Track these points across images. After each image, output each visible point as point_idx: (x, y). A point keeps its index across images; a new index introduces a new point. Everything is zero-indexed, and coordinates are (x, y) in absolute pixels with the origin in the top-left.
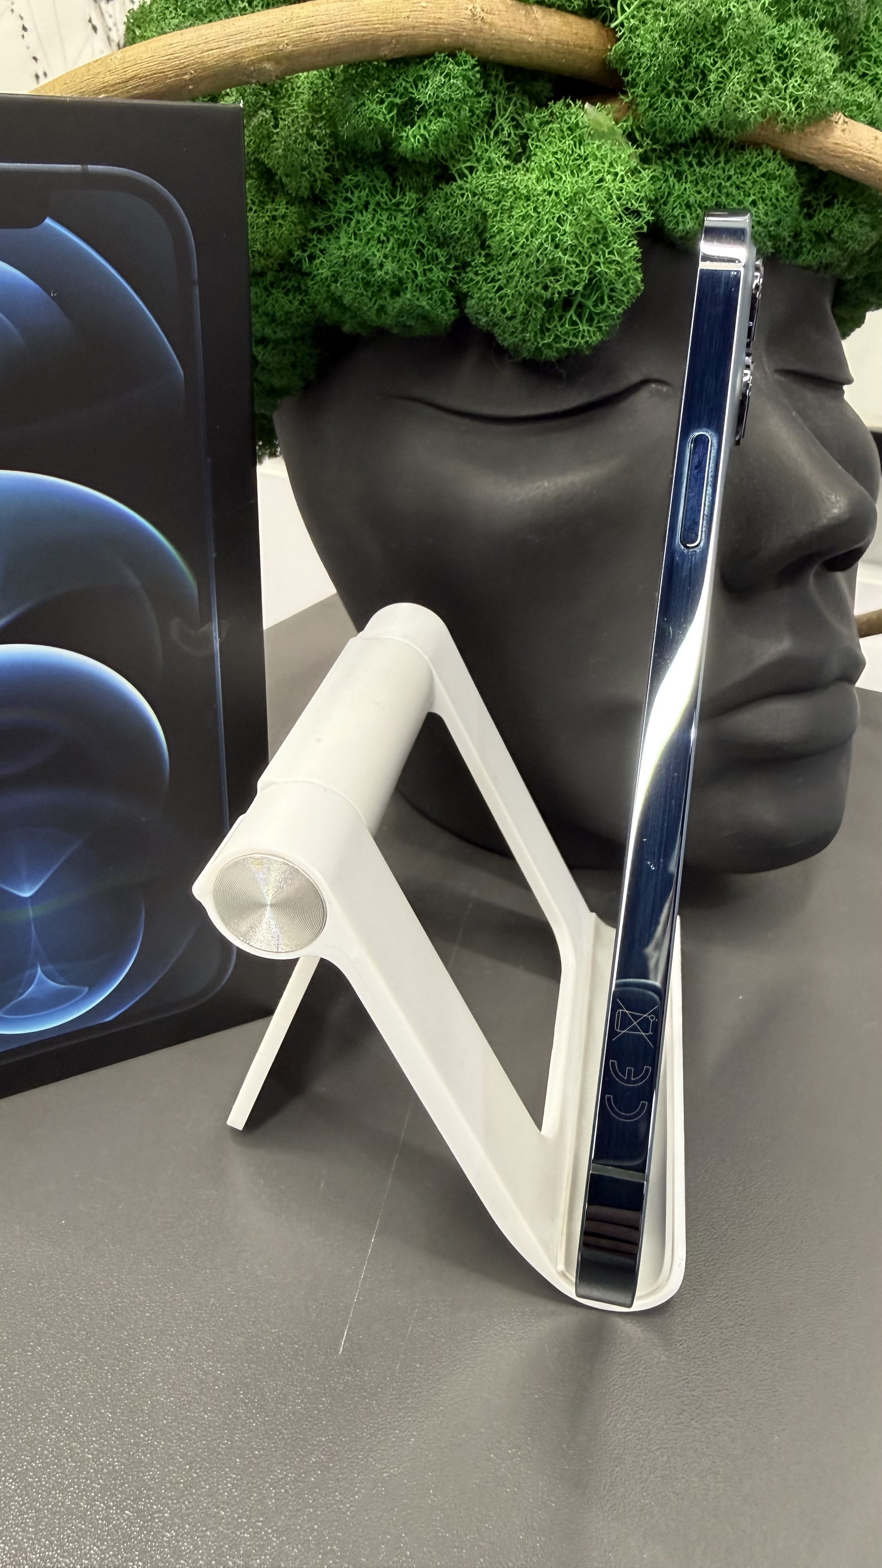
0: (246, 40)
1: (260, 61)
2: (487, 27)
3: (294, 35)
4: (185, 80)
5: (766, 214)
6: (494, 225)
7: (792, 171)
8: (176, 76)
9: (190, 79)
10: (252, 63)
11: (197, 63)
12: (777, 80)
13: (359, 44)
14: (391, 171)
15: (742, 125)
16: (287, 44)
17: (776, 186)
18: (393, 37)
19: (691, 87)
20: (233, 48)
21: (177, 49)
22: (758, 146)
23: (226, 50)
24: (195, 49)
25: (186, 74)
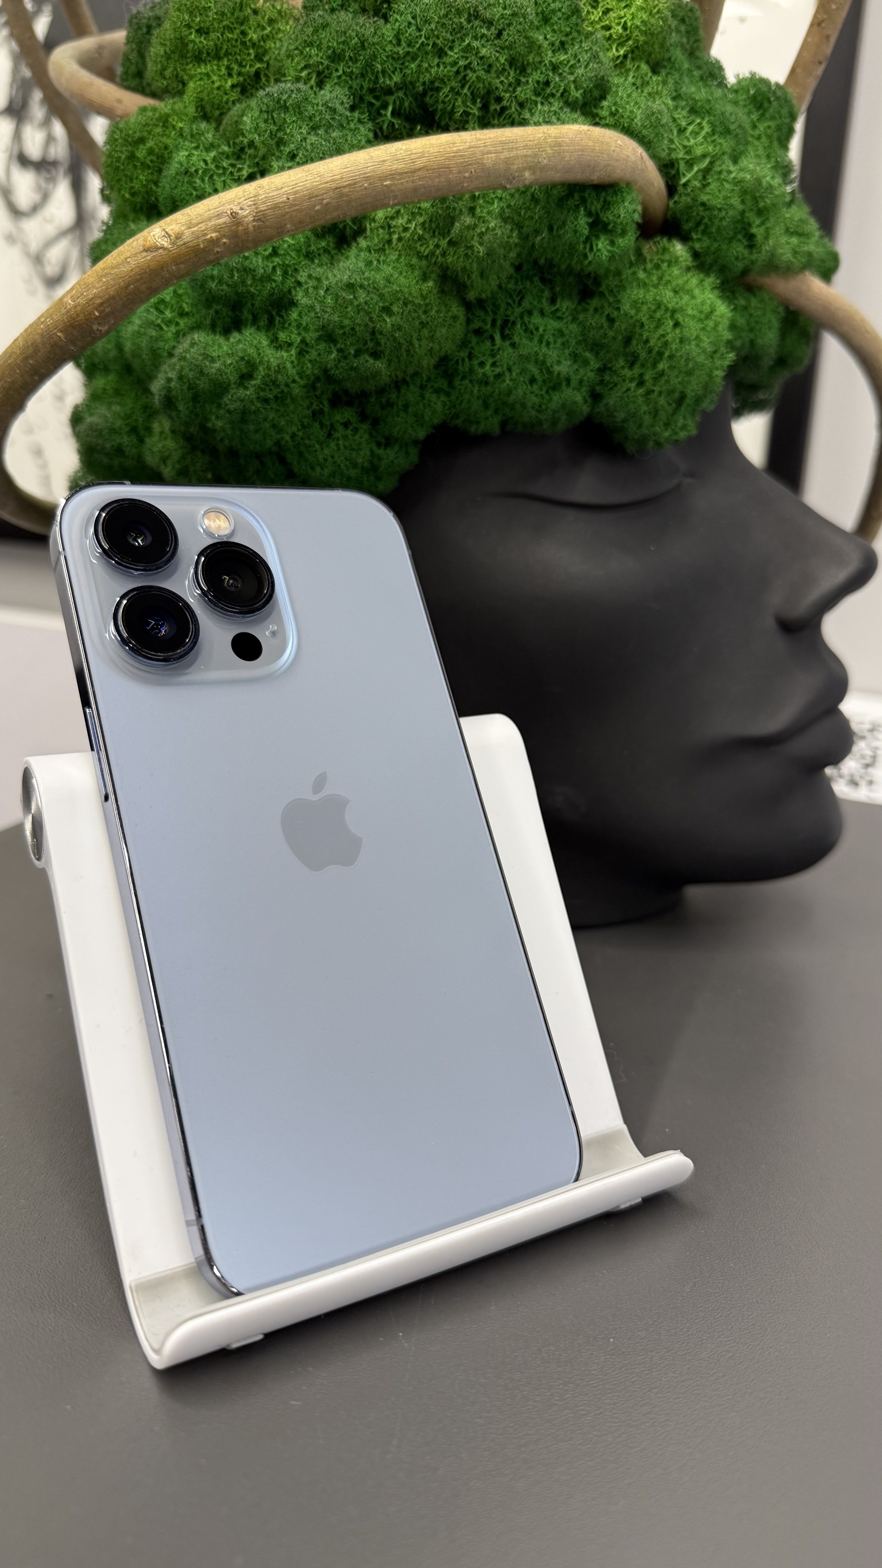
4: (465, 177)
11: (477, 163)
21: (461, 148)
22: (759, 287)
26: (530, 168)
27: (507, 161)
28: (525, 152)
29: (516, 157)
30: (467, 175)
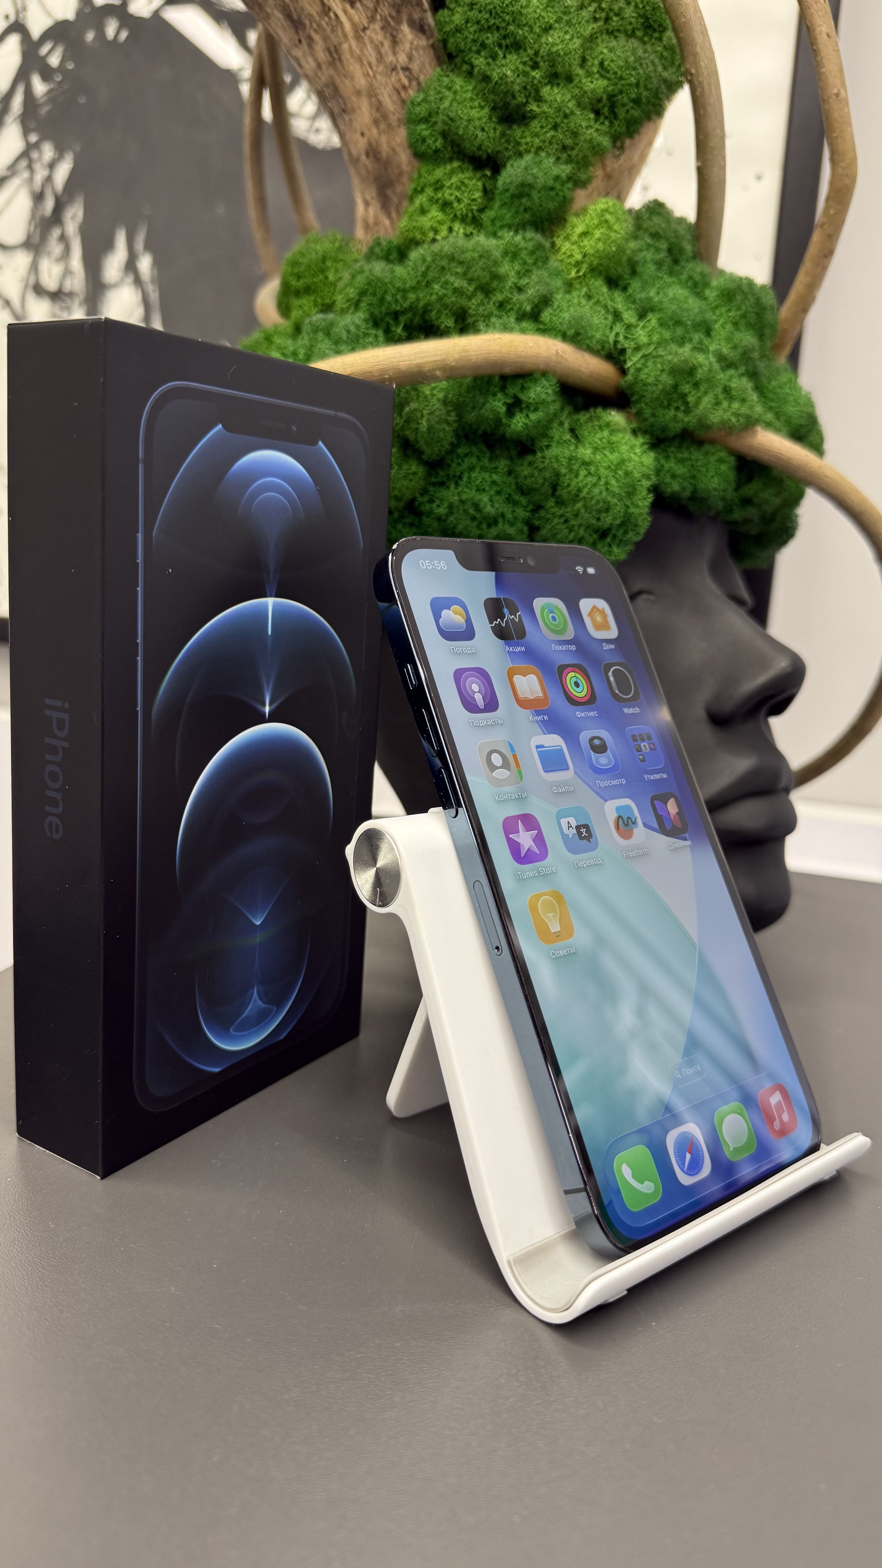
0: (428, 356)
1: (434, 370)
2: (563, 361)
3: (456, 356)
4: (385, 379)
5: (719, 485)
6: (566, 480)
7: (732, 460)
8: (380, 376)
9: (389, 378)
10: (430, 371)
11: (395, 368)
12: (725, 404)
13: (494, 364)
14: (490, 447)
15: (709, 427)
16: (452, 362)
17: (724, 467)
18: (514, 362)
19: (676, 405)
20: (419, 361)
21: (382, 359)
22: (712, 442)
23: (415, 362)
24: (394, 360)
25: (386, 375)
26: (440, 369)
27: (419, 366)
28: (434, 359)
29: (427, 362)
30: (386, 377)
